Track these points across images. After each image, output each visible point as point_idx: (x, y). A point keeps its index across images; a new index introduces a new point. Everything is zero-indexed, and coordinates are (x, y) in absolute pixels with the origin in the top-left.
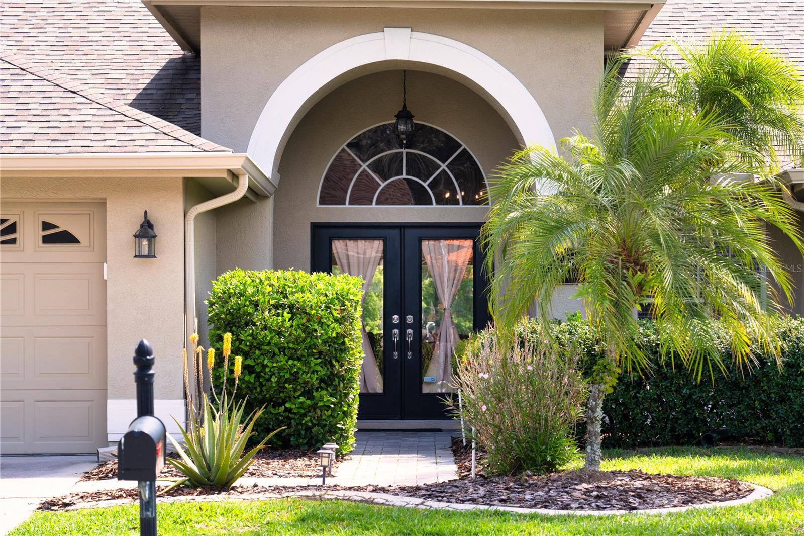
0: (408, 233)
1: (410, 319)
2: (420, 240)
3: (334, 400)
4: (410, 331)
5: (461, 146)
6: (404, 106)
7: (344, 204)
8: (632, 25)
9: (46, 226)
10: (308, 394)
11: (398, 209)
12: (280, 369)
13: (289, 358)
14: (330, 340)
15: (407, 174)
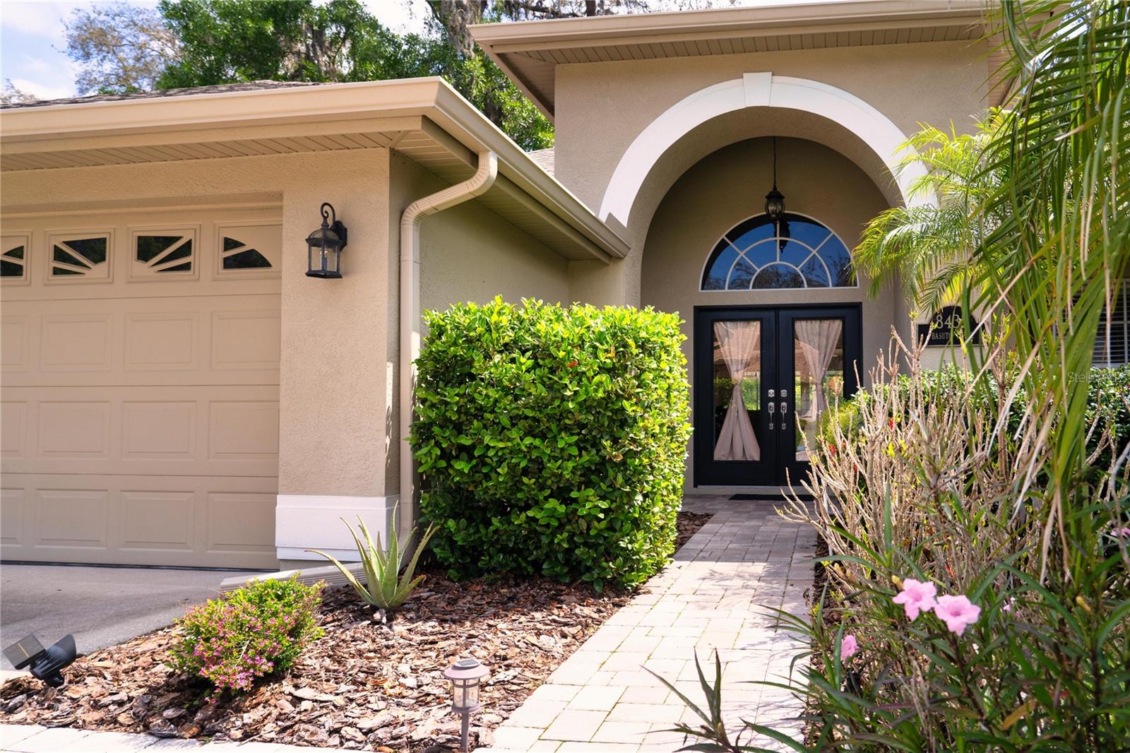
0: (782, 313)
1: (784, 393)
2: (794, 320)
3: (604, 505)
4: (784, 404)
5: (830, 232)
6: (775, 188)
7: (724, 289)
8: (1000, 94)
9: (229, 244)
10: (562, 494)
11: (773, 292)
12: (515, 451)
13: (526, 435)
14: (595, 404)
15: (780, 260)
